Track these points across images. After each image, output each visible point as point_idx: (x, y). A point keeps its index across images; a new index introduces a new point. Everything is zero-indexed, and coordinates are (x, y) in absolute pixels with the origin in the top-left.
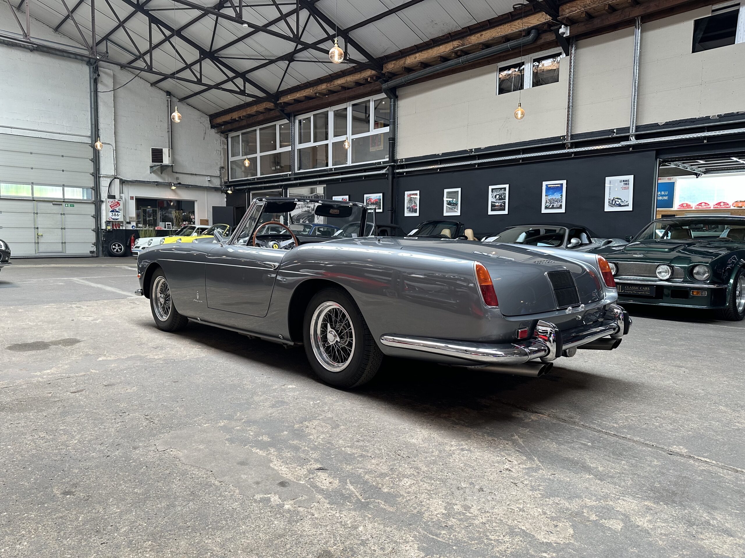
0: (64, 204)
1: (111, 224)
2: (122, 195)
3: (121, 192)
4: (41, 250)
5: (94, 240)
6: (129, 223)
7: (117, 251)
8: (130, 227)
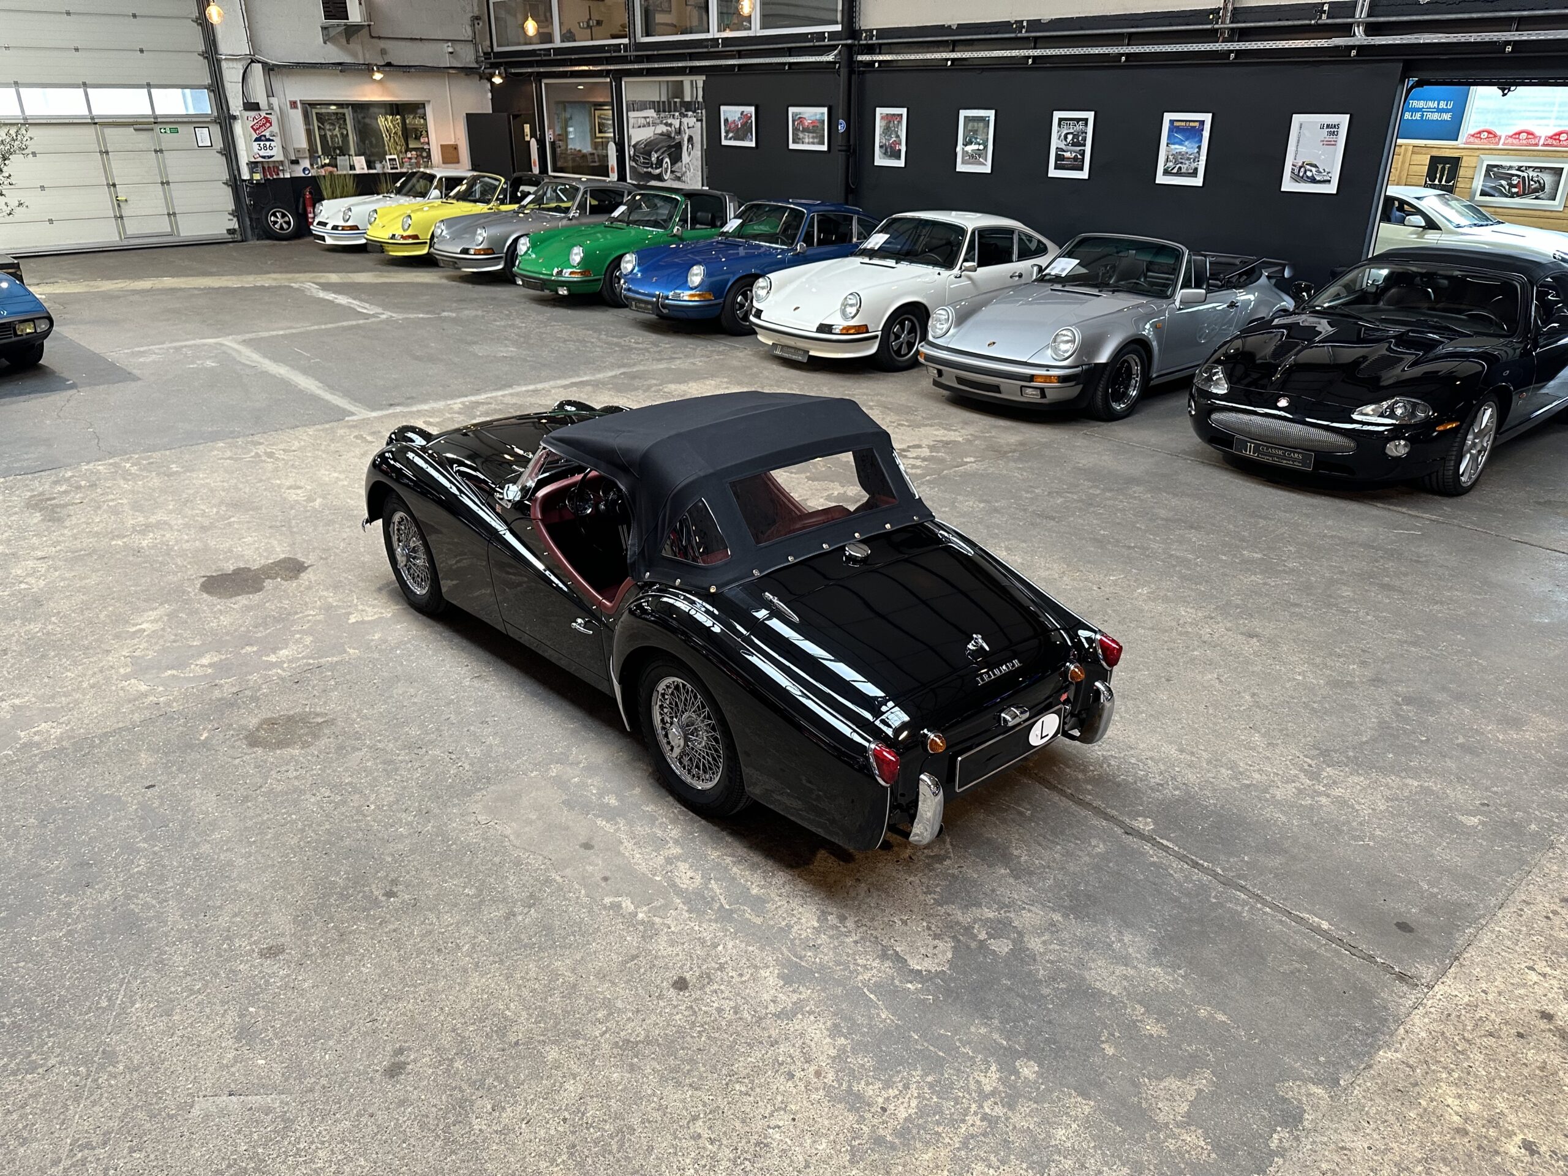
0: (157, 127)
1: (260, 169)
2: (272, 100)
3: (270, 94)
4: (129, 232)
5: (231, 206)
6: (296, 162)
7: (282, 228)
8: (299, 172)
